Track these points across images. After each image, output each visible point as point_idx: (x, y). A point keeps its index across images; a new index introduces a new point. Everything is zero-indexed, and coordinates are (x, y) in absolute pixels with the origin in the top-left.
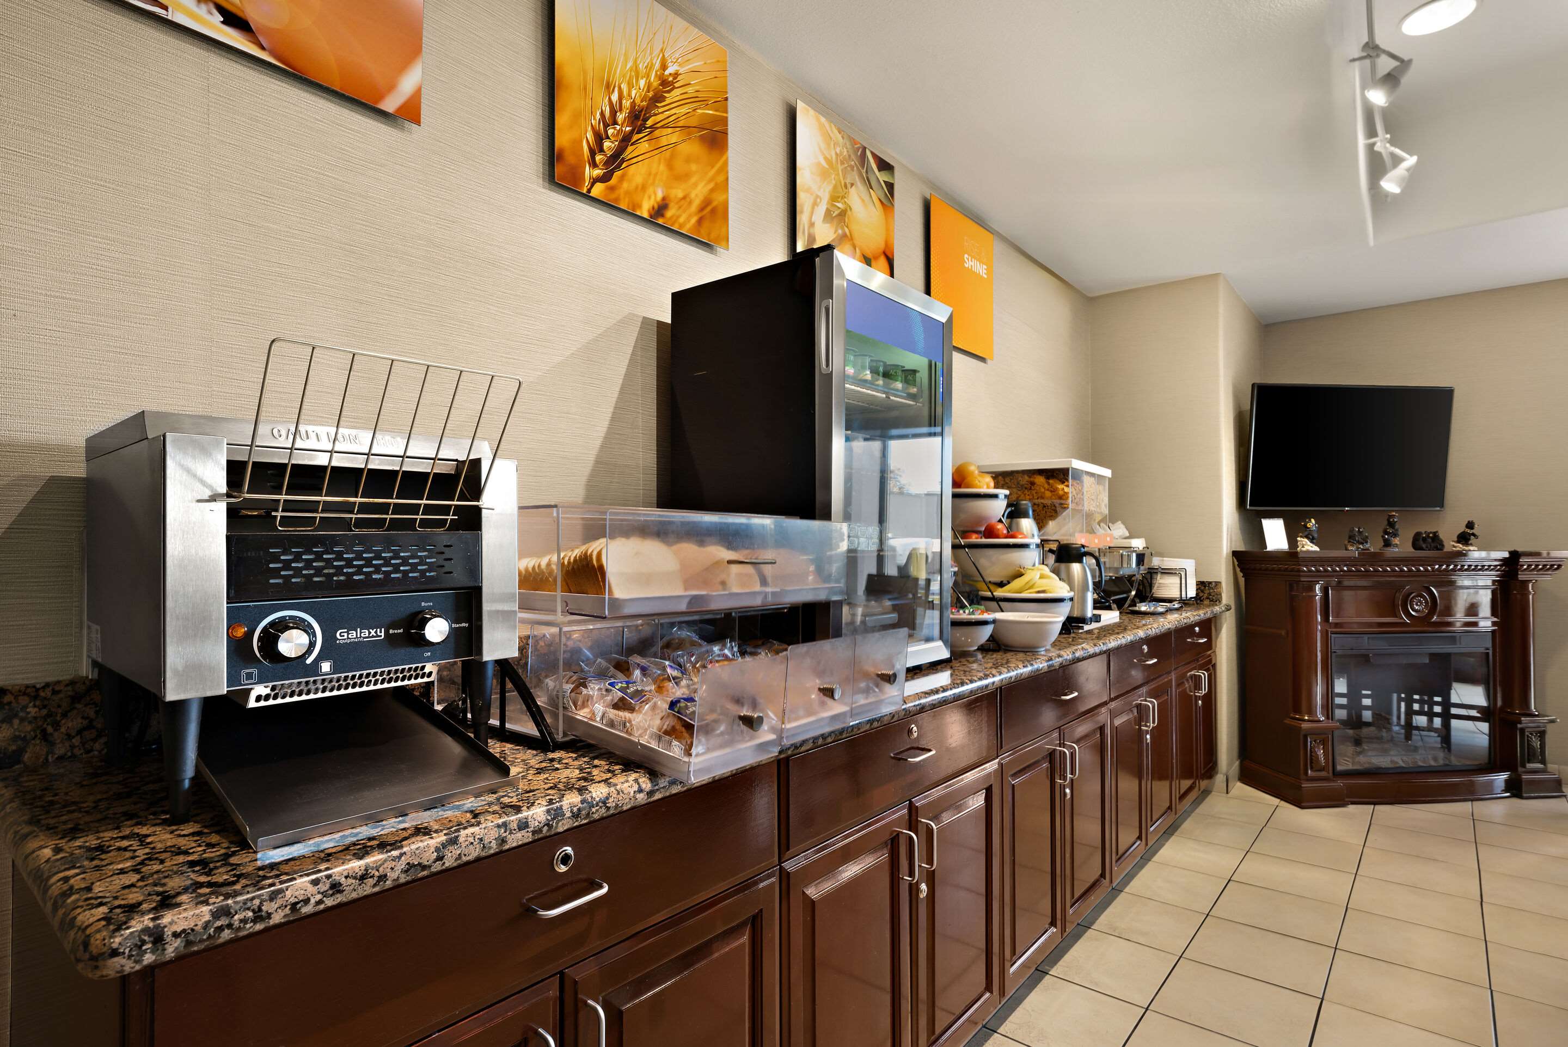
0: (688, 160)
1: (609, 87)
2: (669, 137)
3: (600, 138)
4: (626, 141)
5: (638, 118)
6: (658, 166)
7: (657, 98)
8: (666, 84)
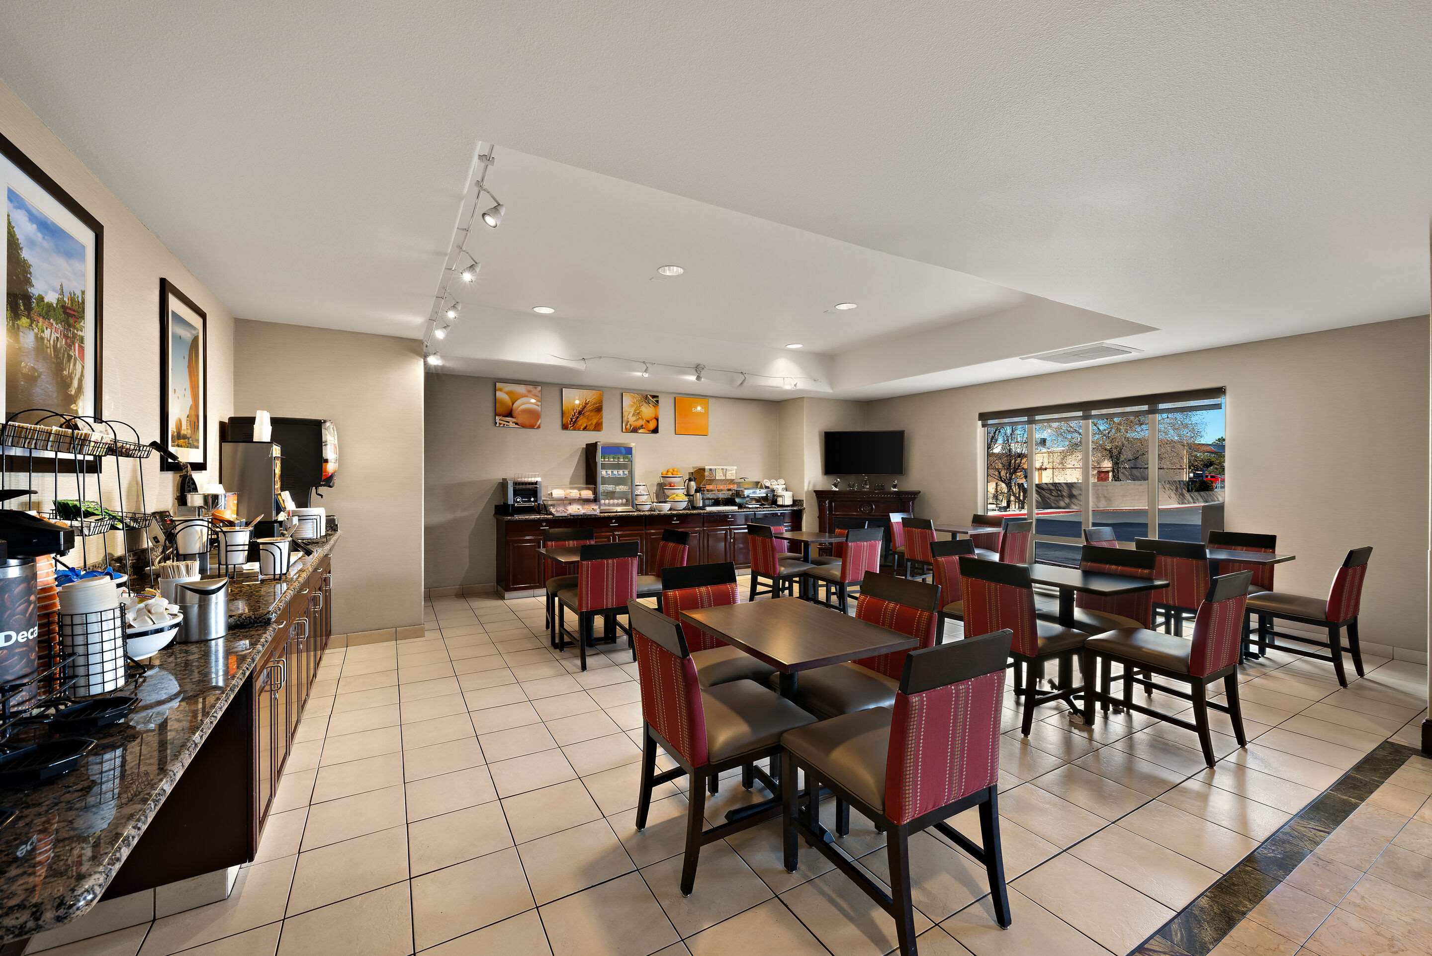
0: (592, 416)
1: (574, 410)
2: (587, 414)
3: (572, 419)
4: (578, 417)
5: (580, 413)
6: (585, 420)
7: (585, 407)
8: (586, 404)
